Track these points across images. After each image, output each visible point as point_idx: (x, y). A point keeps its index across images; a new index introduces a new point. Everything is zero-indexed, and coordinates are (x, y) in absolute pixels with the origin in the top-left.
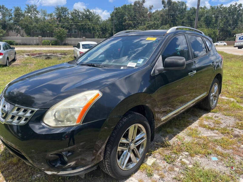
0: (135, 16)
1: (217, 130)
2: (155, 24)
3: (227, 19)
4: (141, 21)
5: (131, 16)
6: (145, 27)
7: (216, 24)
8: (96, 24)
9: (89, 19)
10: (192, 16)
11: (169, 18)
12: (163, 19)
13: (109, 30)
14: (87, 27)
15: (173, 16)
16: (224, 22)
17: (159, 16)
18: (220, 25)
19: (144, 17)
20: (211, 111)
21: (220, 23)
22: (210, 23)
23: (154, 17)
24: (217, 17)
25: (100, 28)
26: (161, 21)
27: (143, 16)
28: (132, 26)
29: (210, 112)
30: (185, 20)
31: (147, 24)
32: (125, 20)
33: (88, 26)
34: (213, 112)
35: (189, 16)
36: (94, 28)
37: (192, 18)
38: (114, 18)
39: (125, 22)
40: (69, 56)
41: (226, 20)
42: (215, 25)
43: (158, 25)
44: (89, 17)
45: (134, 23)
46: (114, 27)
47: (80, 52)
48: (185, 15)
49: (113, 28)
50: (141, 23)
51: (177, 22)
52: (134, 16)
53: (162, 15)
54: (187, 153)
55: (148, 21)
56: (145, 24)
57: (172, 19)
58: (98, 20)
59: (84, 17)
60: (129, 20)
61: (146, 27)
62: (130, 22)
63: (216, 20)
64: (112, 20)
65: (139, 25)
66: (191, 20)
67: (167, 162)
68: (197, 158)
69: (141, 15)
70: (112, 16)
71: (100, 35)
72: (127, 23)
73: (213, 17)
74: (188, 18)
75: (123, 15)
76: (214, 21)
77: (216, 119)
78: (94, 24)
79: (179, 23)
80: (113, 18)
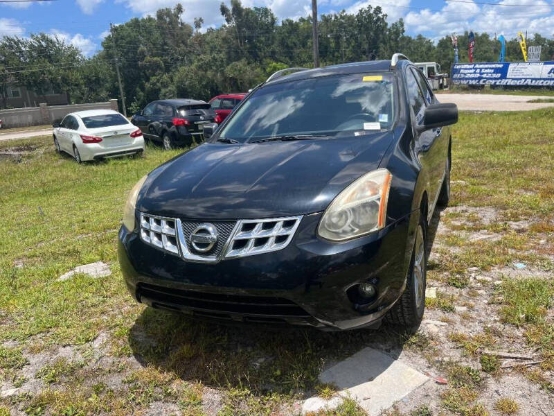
0: (166, 44)
1: (485, 229)
2: (215, 59)
3: (356, 39)
4: (180, 55)
5: (154, 44)
6: (193, 67)
7: (338, 51)
8: (69, 69)
9: (49, 58)
10: (289, 37)
11: (241, 45)
12: (229, 48)
13: (107, 82)
14: (47, 77)
15: (250, 39)
16: (353, 47)
17: (218, 42)
18: (347, 53)
19: (186, 45)
20: (449, 204)
21: (347, 50)
22: (327, 52)
23: (208, 43)
24: (337, 38)
25: (82, 79)
26: (226, 53)
27: (183, 42)
28: (161, 69)
29: (447, 206)
30: (275, 47)
31: (199, 61)
32: (143, 55)
33: (50, 76)
34: (452, 206)
35: (283, 39)
36: (66, 80)
37: (289, 42)
38: (114, 51)
39: (143, 59)
40: (42, 151)
41: (356, 42)
42: (336, 54)
43: (222, 61)
44: (46, 52)
45: (165, 62)
46: (119, 74)
47: (81, 136)
48: (273, 38)
49: (116, 76)
50: (182, 60)
51: (261, 51)
52: (162, 46)
53: (225, 40)
54: (475, 268)
55: (199, 55)
56: (191, 62)
57: (248, 46)
58: (74, 60)
59: (35, 54)
60: (153, 55)
61: (196, 67)
62: (155, 59)
63: (338, 44)
64: (108, 55)
65: (179, 64)
66: (287, 46)
67: (457, 287)
68: (495, 270)
69: (177, 41)
70: (107, 48)
71: (83, 94)
72: (150, 62)
73: (329, 38)
74: (283, 43)
75: (134, 44)
76: (333, 45)
77: (467, 214)
78: (65, 70)
79: (265, 54)
80: (111, 51)
